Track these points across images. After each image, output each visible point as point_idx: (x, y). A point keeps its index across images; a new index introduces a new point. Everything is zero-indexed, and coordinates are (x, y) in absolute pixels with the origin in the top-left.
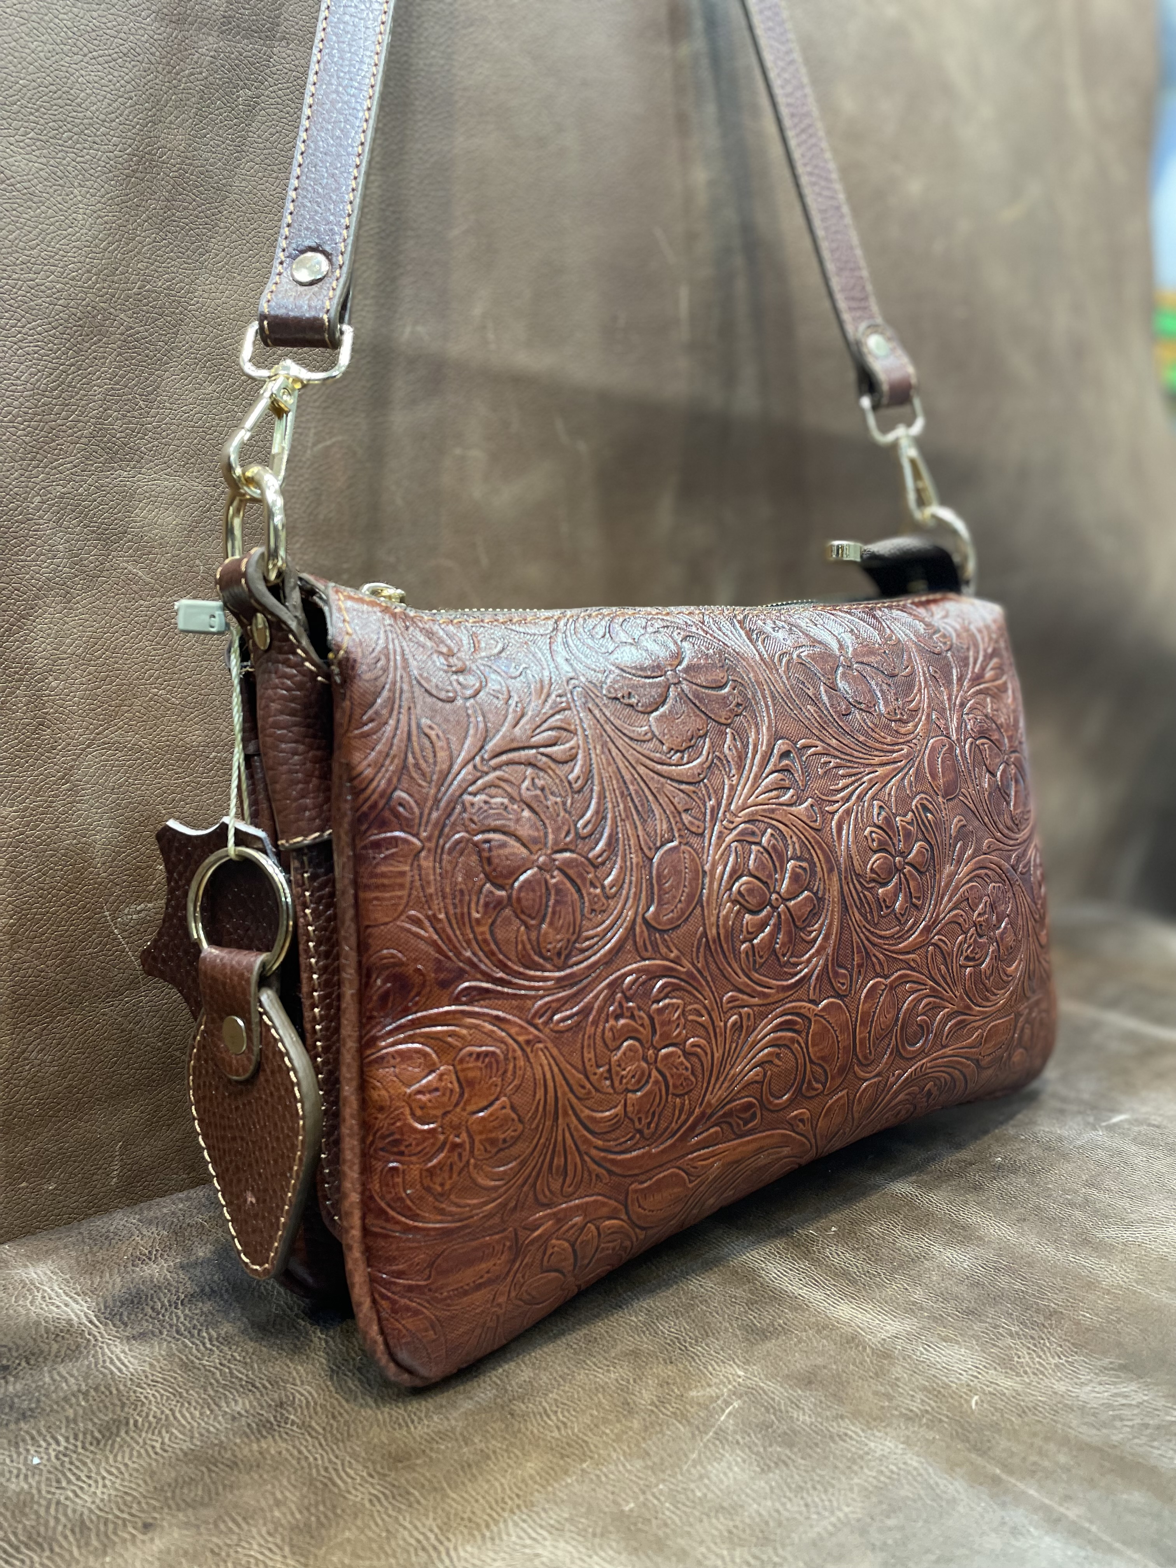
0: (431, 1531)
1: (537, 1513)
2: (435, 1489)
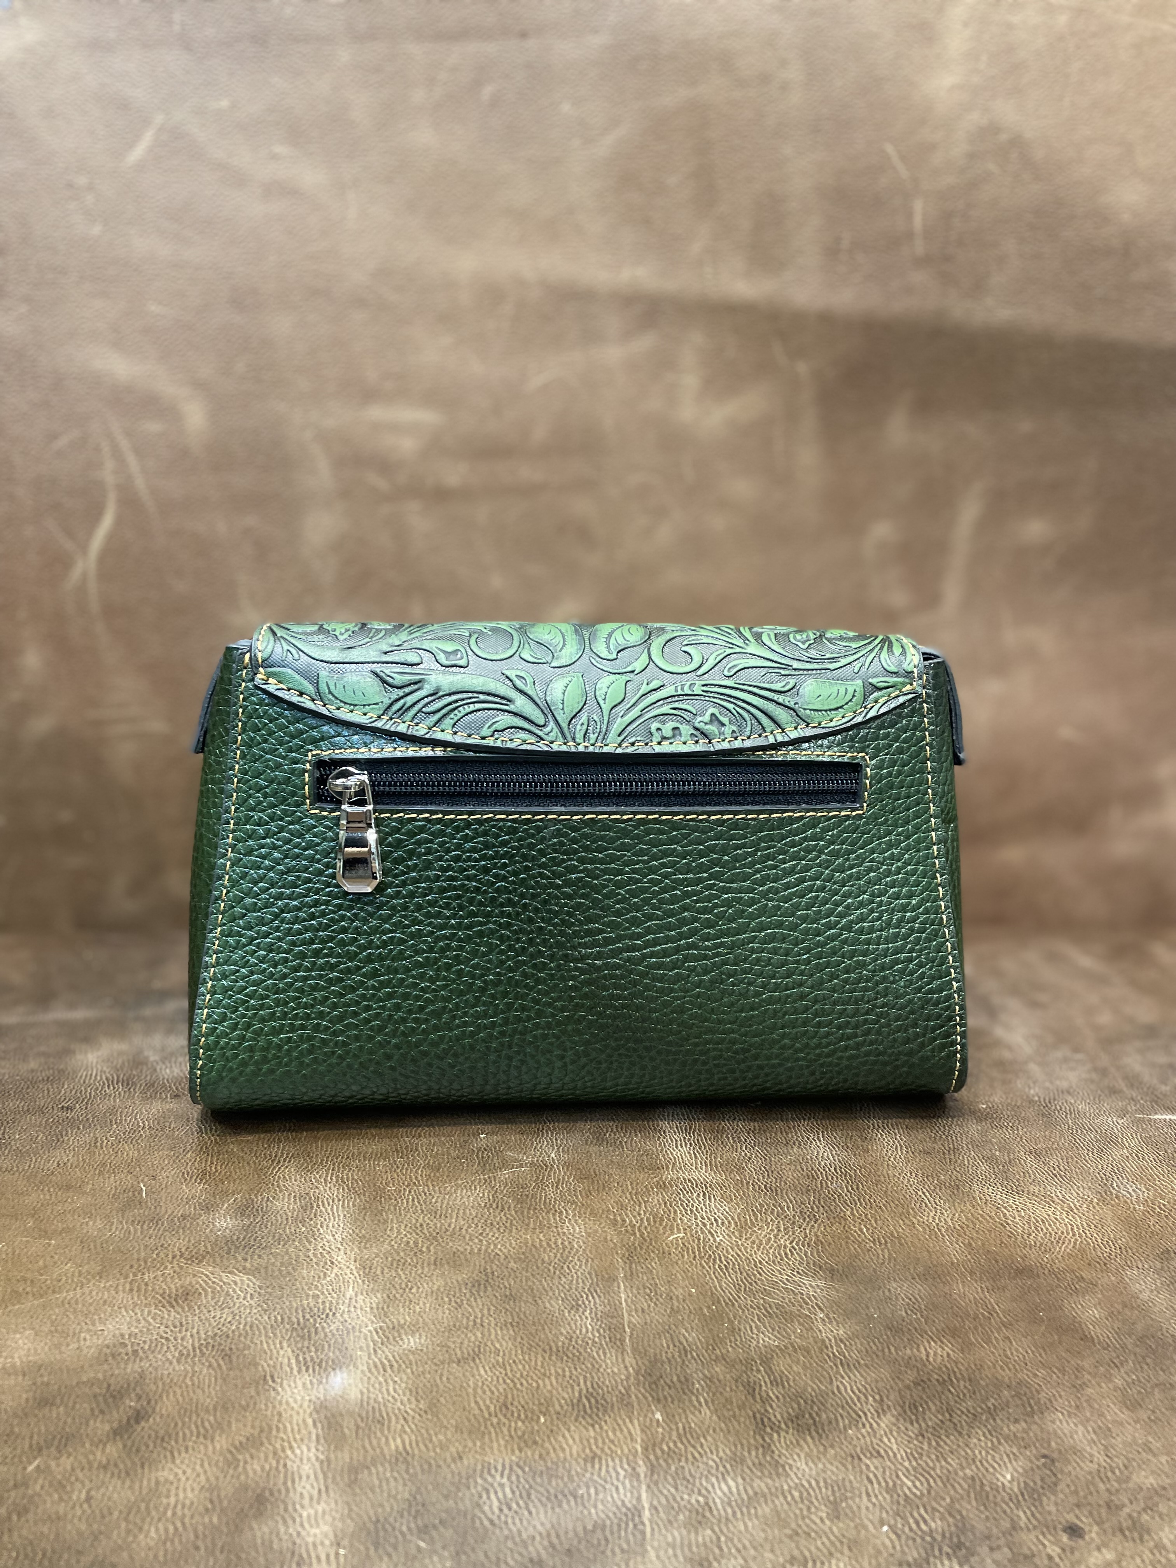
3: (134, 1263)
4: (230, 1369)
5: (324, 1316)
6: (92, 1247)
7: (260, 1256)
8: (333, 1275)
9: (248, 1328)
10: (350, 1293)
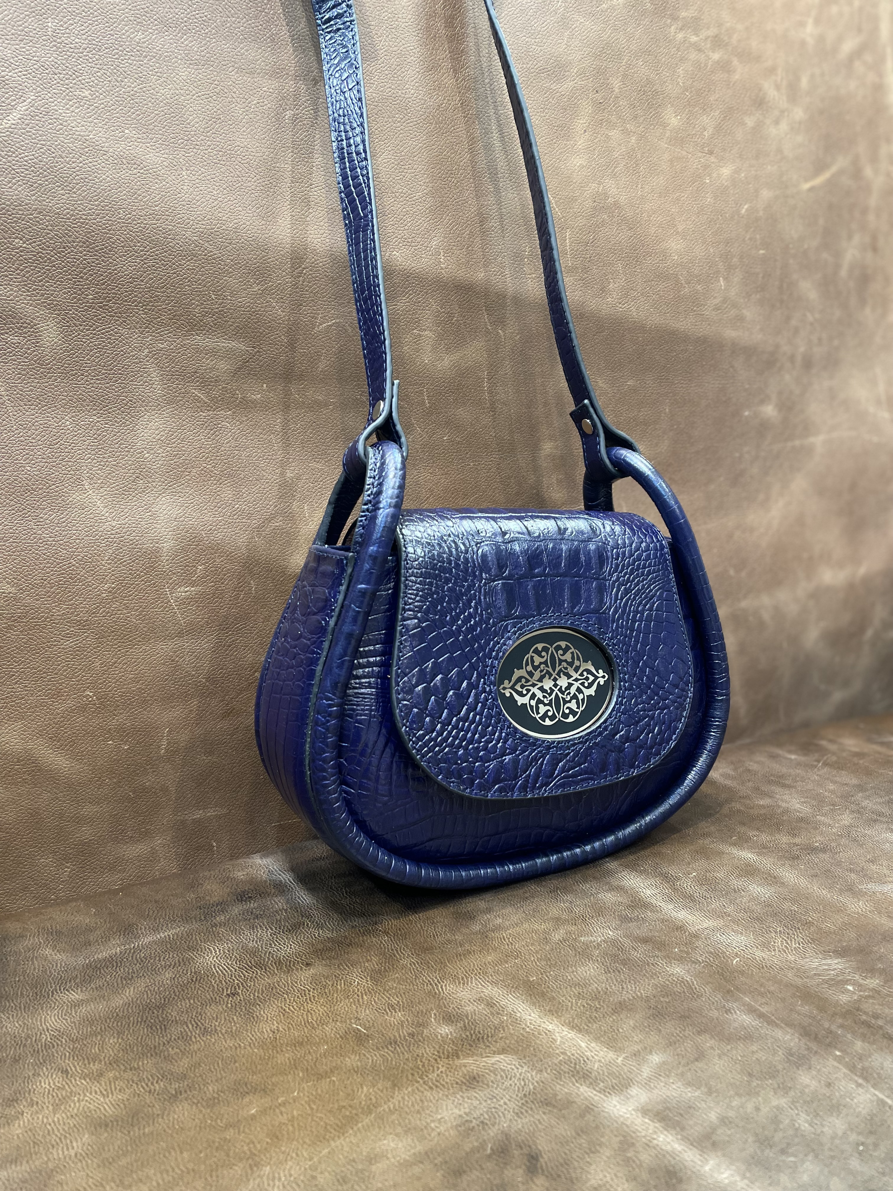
0: (436, 978)
1: (488, 977)
2: (442, 963)
3: (411, 1071)
4: (561, 1110)
5: (582, 1062)
6: (367, 1072)
7: (496, 1042)
8: (559, 1038)
9: (541, 1084)
10: (583, 1045)
